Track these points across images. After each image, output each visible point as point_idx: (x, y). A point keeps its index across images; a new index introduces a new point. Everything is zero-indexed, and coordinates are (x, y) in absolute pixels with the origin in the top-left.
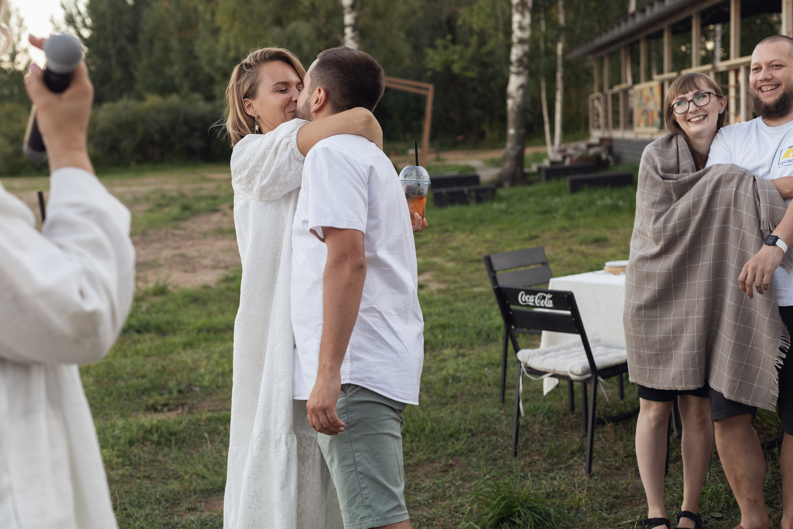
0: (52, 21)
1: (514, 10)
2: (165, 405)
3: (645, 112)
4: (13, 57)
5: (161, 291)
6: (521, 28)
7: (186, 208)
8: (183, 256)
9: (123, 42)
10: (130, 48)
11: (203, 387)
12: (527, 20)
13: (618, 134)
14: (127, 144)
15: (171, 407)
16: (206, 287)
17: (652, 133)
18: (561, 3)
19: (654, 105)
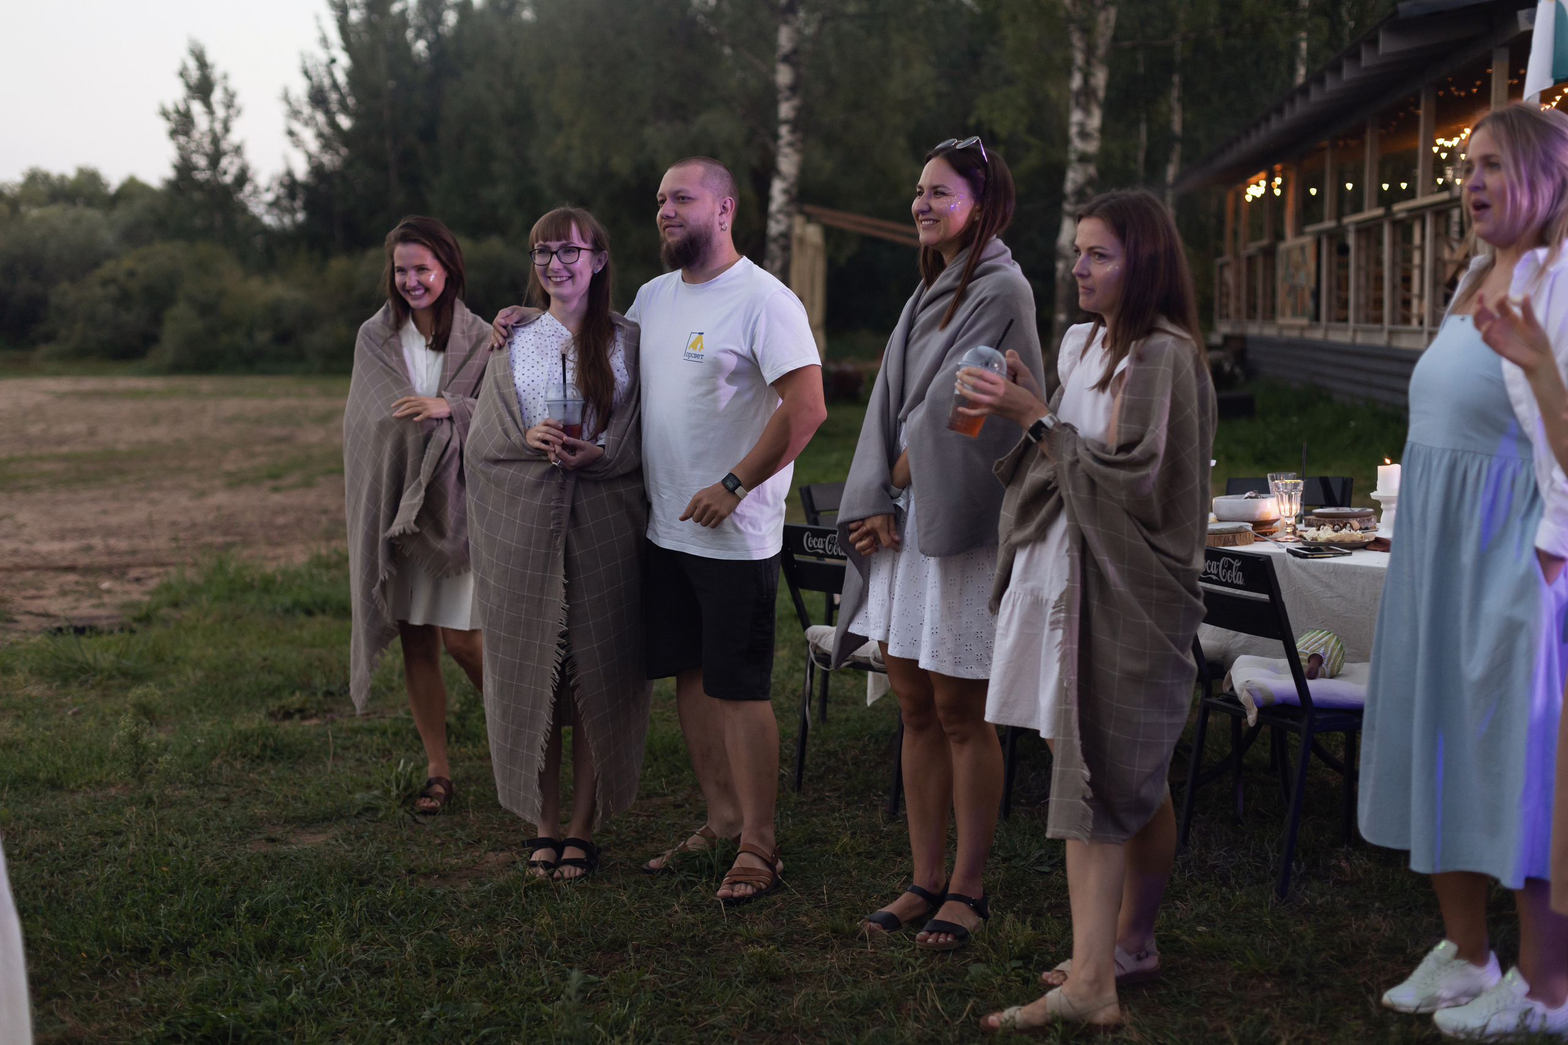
0: (286, 98)
1: (1072, 102)
3: (1293, 290)
4: (215, 159)
6: (1085, 135)
9: (412, 140)
10: (422, 151)
12: (1095, 121)
13: (1253, 330)
17: (1302, 328)
18: (1175, 93)
19: (1305, 279)
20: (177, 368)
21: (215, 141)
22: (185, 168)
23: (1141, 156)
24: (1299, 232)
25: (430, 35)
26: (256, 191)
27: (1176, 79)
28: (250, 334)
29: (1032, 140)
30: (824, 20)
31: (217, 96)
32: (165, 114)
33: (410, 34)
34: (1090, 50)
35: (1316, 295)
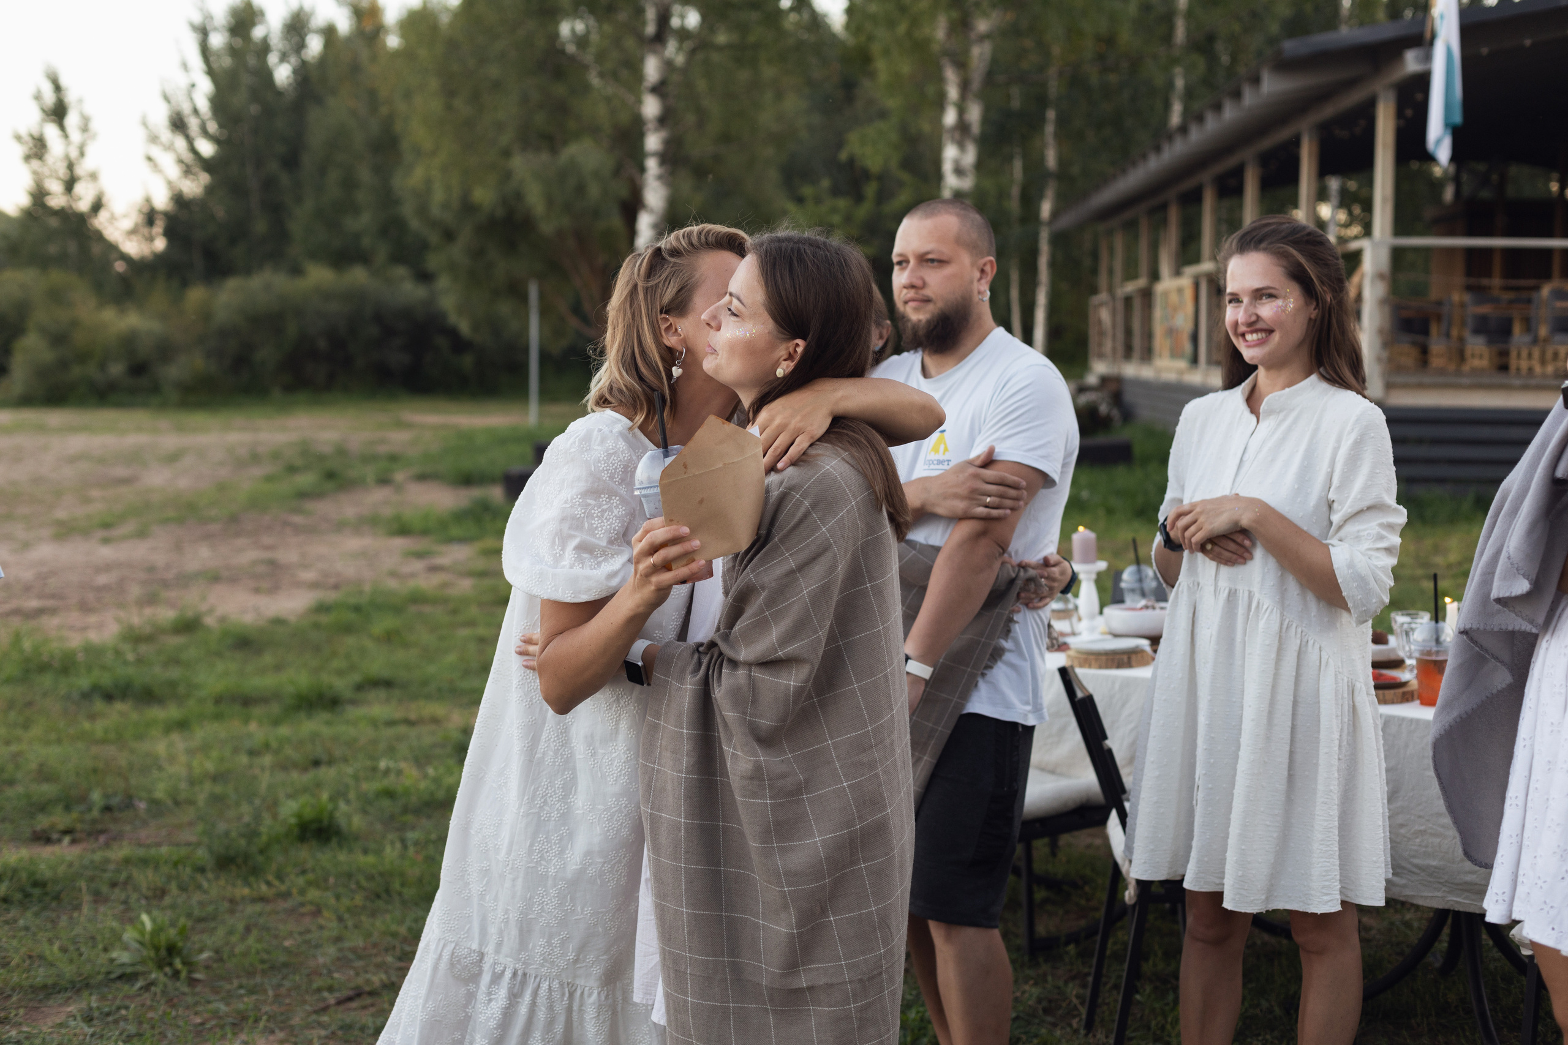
0: (145, 123)
1: (946, 138)
2: (67, 832)
3: (1171, 332)
4: (70, 184)
5: (188, 626)
6: (959, 171)
7: (330, 475)
8: (272, 563)
9: (273, 166)
10: (285, 180)
11: (154, 802)
12: (970, 157)
13: (1131, 370)
14: (267, 354)
15: (78, 835)
16: (278, 621)
17: (1180, 372)
18: (1050, 129)
19: (1183, 321)
20: (26, 401)
21: (71, 166)
22: (39, 195)
23: (1015, 191)
24: (1177, 273)
25: (293, 59)
26: (113, 218)
27: (1051, 114)
28: (102, 366)
29: (905, 176)
30: (693, 52)
31: (72, 120)
32: (18, 138)
33: (273, 59)
34: (964, 86)
35: (1195, 338)
